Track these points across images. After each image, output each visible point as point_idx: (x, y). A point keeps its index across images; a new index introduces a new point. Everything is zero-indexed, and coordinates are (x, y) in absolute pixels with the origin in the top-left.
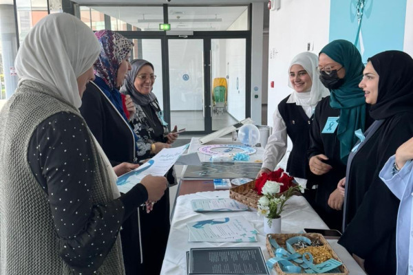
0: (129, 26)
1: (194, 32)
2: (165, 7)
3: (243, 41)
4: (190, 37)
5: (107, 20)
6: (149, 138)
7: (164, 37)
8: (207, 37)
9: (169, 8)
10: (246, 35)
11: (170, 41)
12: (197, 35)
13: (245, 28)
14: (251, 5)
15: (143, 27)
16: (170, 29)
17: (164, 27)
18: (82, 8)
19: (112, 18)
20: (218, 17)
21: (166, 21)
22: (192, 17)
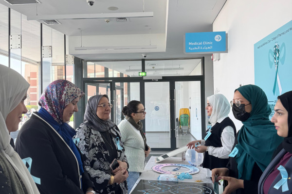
0: (122, 74)
1: (163, 77)
2: (143, 61)
3: (198, 83)
4: (159, 81)
5: (106, 70)
6: (105, 161)
7: (141, 81)
8: (172, 80)
9: (146, 61)
10: (201, 78)
11: (146, 84)
12: (165, 79)
13: (200, 73)
14: (204, 58)
15: (131, 74)
16: (146, 75)
17: (142, 74)
18: (88, 63)
19: (109, 69)
20: (181, 67)
21: (143, 70)
22: (163, 67)
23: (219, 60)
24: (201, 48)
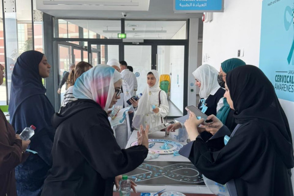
0: (98, 35)
1: (145, 40)
2: (123, 21)
3: (182, 47)
4: (141, 44)
5: (81, 30)
7: (121, 43)
8: (154, 44)
9: (125, 21)
10: (184, 43)
11: (126, 47)
12: (146, 42)
13: (184, 37)
14: (189, 20)
15: (109, 36)
16: (125, 38)
17: (122, 36)
18: (60, 20)
19: (84, 29)
20: (164, 29)
21: (123, 31)
22: (144, 29)
23: (211, 21)
24: (194, 5)
